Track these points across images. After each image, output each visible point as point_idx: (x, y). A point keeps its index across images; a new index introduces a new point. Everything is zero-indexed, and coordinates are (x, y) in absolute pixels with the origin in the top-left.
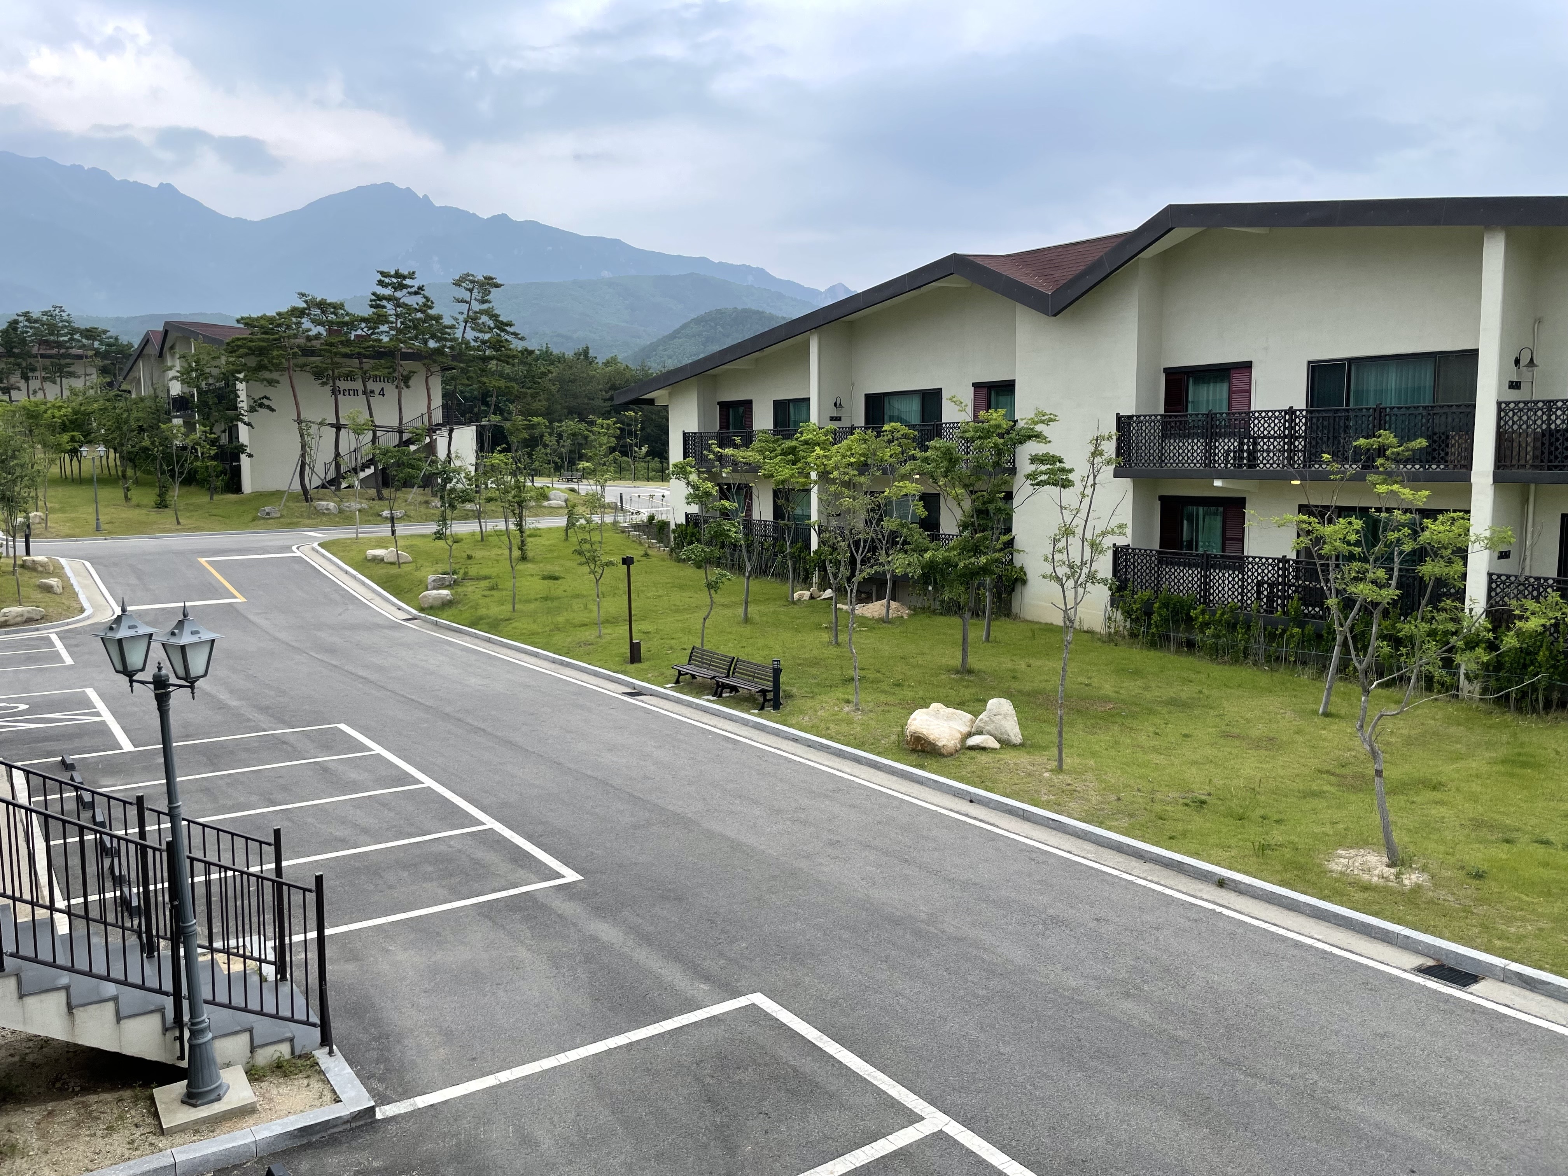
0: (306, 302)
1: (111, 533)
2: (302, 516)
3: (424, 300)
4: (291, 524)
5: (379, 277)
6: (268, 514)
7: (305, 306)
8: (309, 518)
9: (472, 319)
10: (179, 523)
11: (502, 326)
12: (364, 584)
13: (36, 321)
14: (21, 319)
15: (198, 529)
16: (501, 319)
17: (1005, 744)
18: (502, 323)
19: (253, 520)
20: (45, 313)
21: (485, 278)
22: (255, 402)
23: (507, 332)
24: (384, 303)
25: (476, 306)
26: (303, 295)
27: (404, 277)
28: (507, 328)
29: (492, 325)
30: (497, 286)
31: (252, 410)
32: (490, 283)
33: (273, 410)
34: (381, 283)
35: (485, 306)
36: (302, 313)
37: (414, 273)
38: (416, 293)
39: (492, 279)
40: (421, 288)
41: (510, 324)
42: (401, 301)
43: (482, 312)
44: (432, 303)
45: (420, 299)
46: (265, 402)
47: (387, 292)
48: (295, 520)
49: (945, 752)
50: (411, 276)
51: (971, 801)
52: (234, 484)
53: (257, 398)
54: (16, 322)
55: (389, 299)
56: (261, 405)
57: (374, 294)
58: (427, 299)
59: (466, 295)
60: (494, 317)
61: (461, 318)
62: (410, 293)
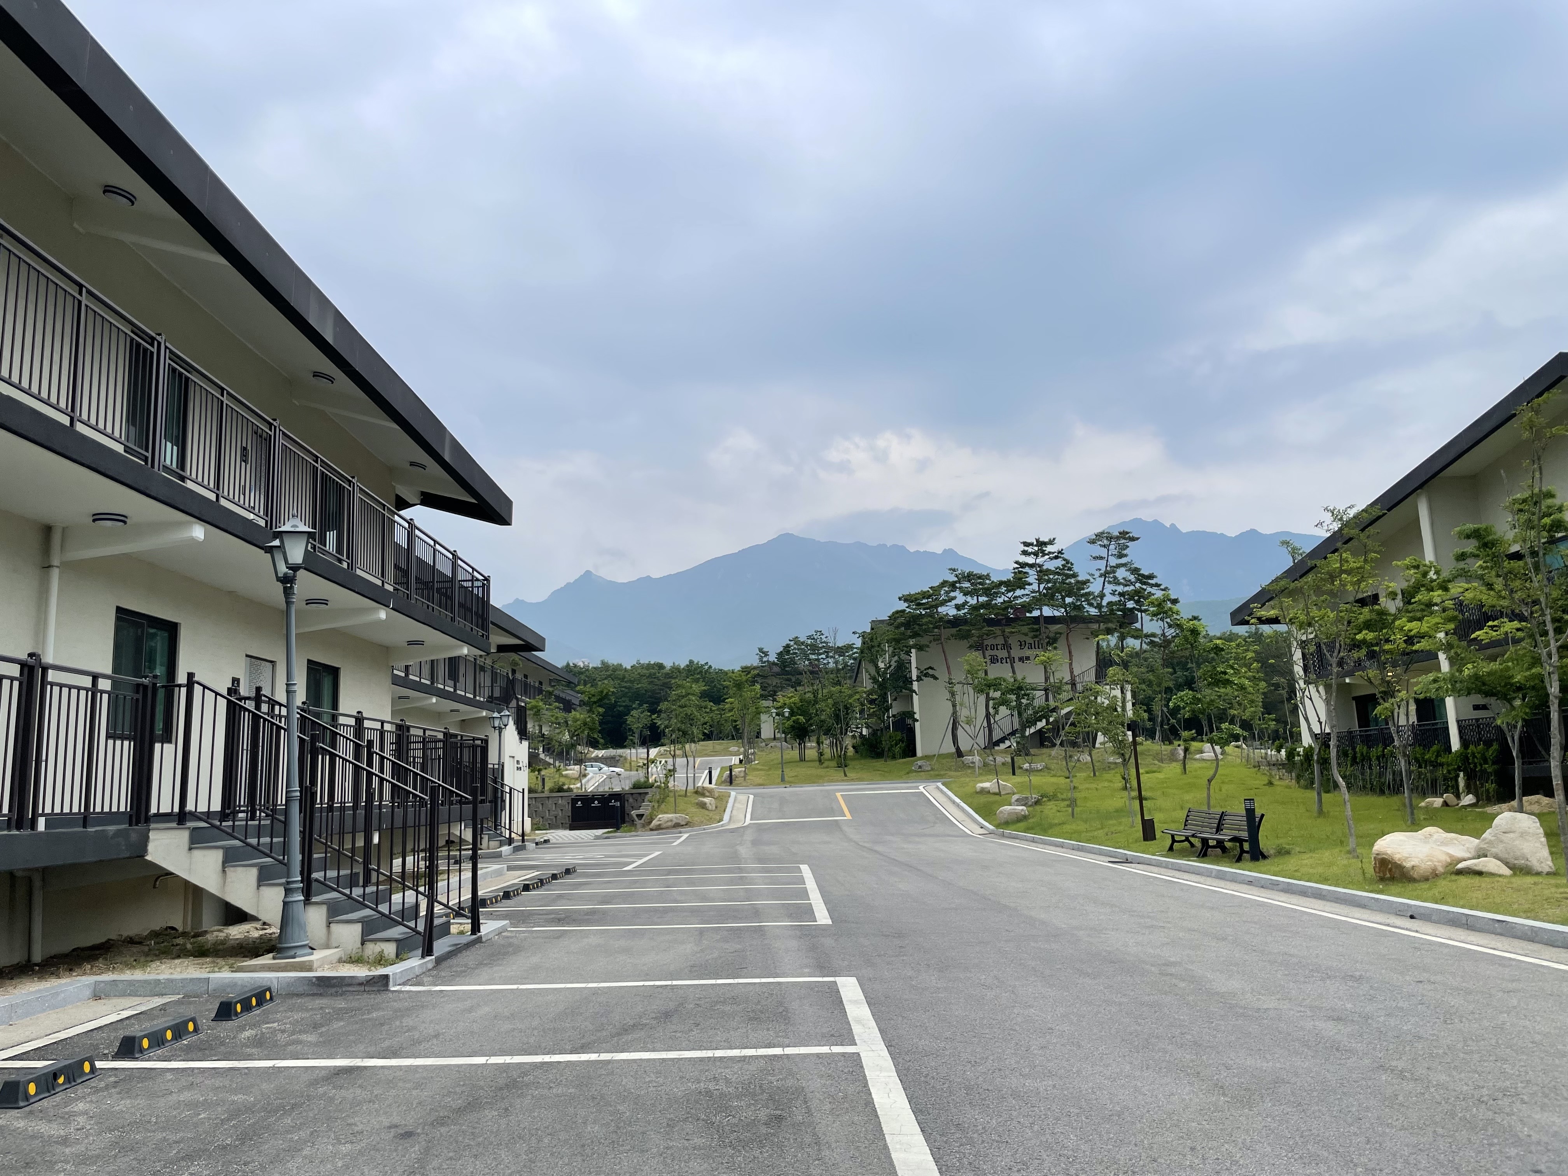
0: (957, 576)
1: (791, 784)
2: (950, 769)
3: (1064, 562)
4: (938, 775)
5: (1022, 548)
6: (920, 767)
7: (956, 579)
8: (956, 770)
9: (1108, 574)
10: (846, 775)
11: (1144, 579)
12: (963, 810)
13: (803, 643)
14: (792, 643)
15: (860, 780)
16: (1141, 572)
17: (1520, 870)
18: (1143, 576)
19: (908, 773)
20: (809, 637)
21: (1120, 533)
22: (922, 672)
23: (1148, 584)
24: (1027, 569)
25: (1113, 561)
26: (954, 570)
27: (1045, 544)
28: (1150, 581)
29: (1133, 580)
30: (1133, 539)
31: (919, 679)
32: (1125, 537)
33: (936, 678)
34: (1025, 553)
35: (1123, 560)
36: (953, 586)
37: (1054, 539)
38: (1056, 558)
39: (1127, 533)
40: (1060, 552)
41: (1151, 577)
42: (1045, 567)
43: (1119, 566)
44: (1072, 564)
45: (1059, 563)
46: (930, 672)
47: (1030, 560)
48: (942, 773)
49: (1415, 876)
50: (1051, 542)
51: (1412, 917)
52: (910, 750)
53: (922, 669)
54: (788, 646)
55: (1031, 566)
56: (926, 675)
57: (1016, 562)
58: (1068, 562)
59: (1103, 552)
60: (1135, 571)
61: (1097, 574)
62: (1051, 559)
